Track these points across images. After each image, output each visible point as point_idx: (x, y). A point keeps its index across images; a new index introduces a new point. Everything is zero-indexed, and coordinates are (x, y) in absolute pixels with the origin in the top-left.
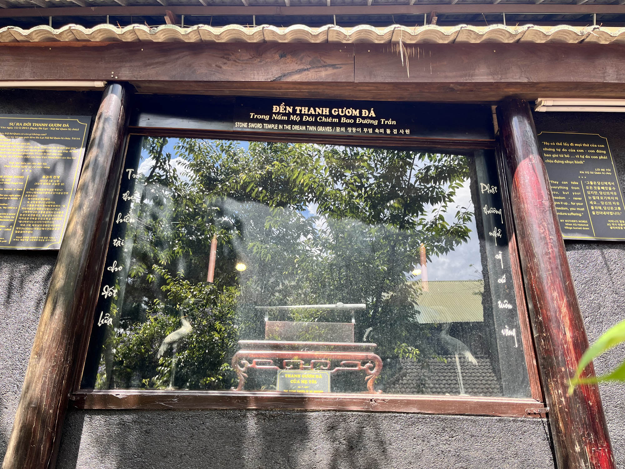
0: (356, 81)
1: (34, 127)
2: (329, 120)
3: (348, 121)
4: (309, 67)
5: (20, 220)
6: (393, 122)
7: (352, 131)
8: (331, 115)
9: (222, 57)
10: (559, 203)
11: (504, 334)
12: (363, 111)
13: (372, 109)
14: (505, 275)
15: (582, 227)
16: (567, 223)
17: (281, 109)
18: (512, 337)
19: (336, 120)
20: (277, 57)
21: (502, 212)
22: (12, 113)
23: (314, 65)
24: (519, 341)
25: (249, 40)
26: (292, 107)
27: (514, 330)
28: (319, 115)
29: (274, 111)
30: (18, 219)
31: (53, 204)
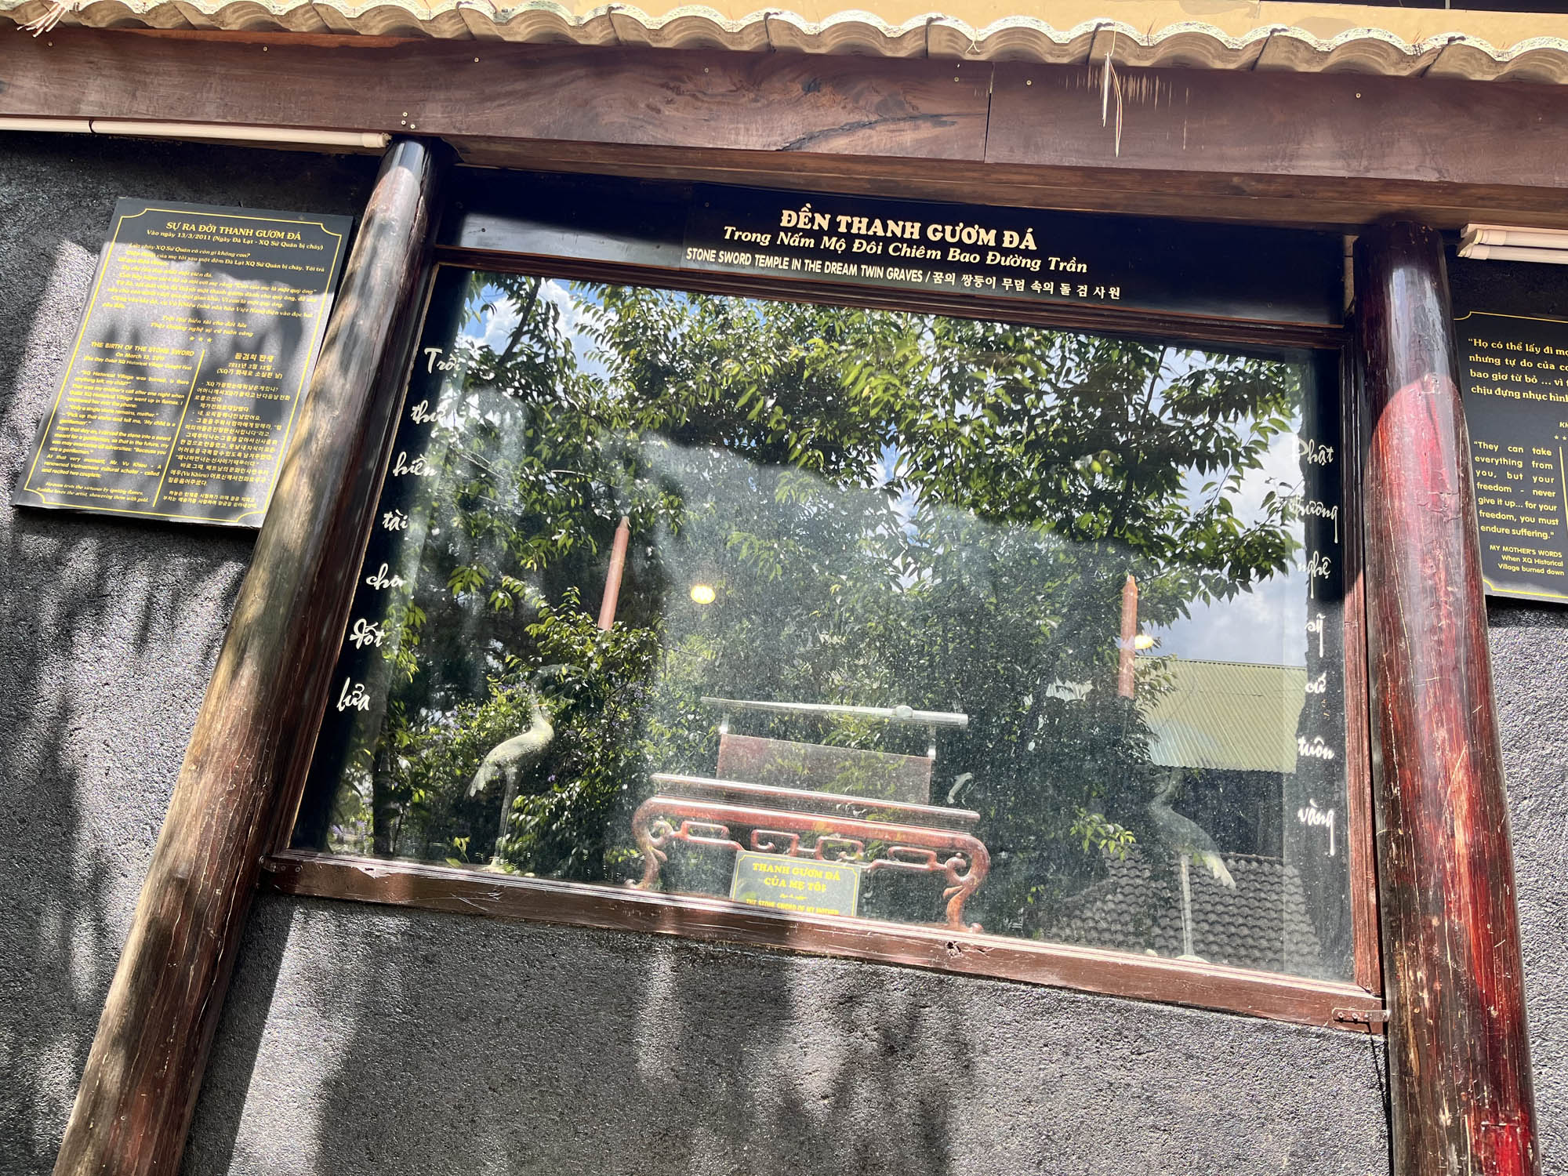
0: (988, 160)
1: (223, 235)
2: (919, 253)
3: (967, 258)
4: (873, 118)
5: (179, 453)
6: (1080, 266)
7: (973, 283)
8: (924, 241)
9: (662, 86)
10: (1492, 502)
11: (1303, 820)
12: (1007, 234)
13: (1030, 230)
14: (1324, 675)
15: (1546, 567)
16: (1506, 553)
17: (802, 220)
18: (1324, 830)
19: (936, 254)
20: (797, 89)
21: (1340, 513)
22: (174, 199)
23: (889, 113)
24: (1341, 841)
25: (732, 43)
26: (828, 216)
27: (1331, 812)
28: (894, 236)
29: (784, 223)
30: (176, 452)
31: (255, 422)
